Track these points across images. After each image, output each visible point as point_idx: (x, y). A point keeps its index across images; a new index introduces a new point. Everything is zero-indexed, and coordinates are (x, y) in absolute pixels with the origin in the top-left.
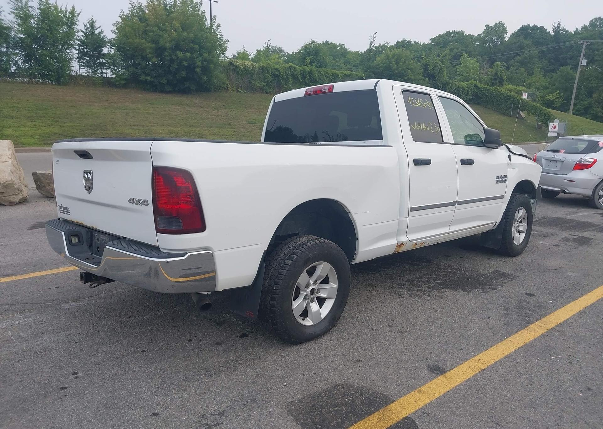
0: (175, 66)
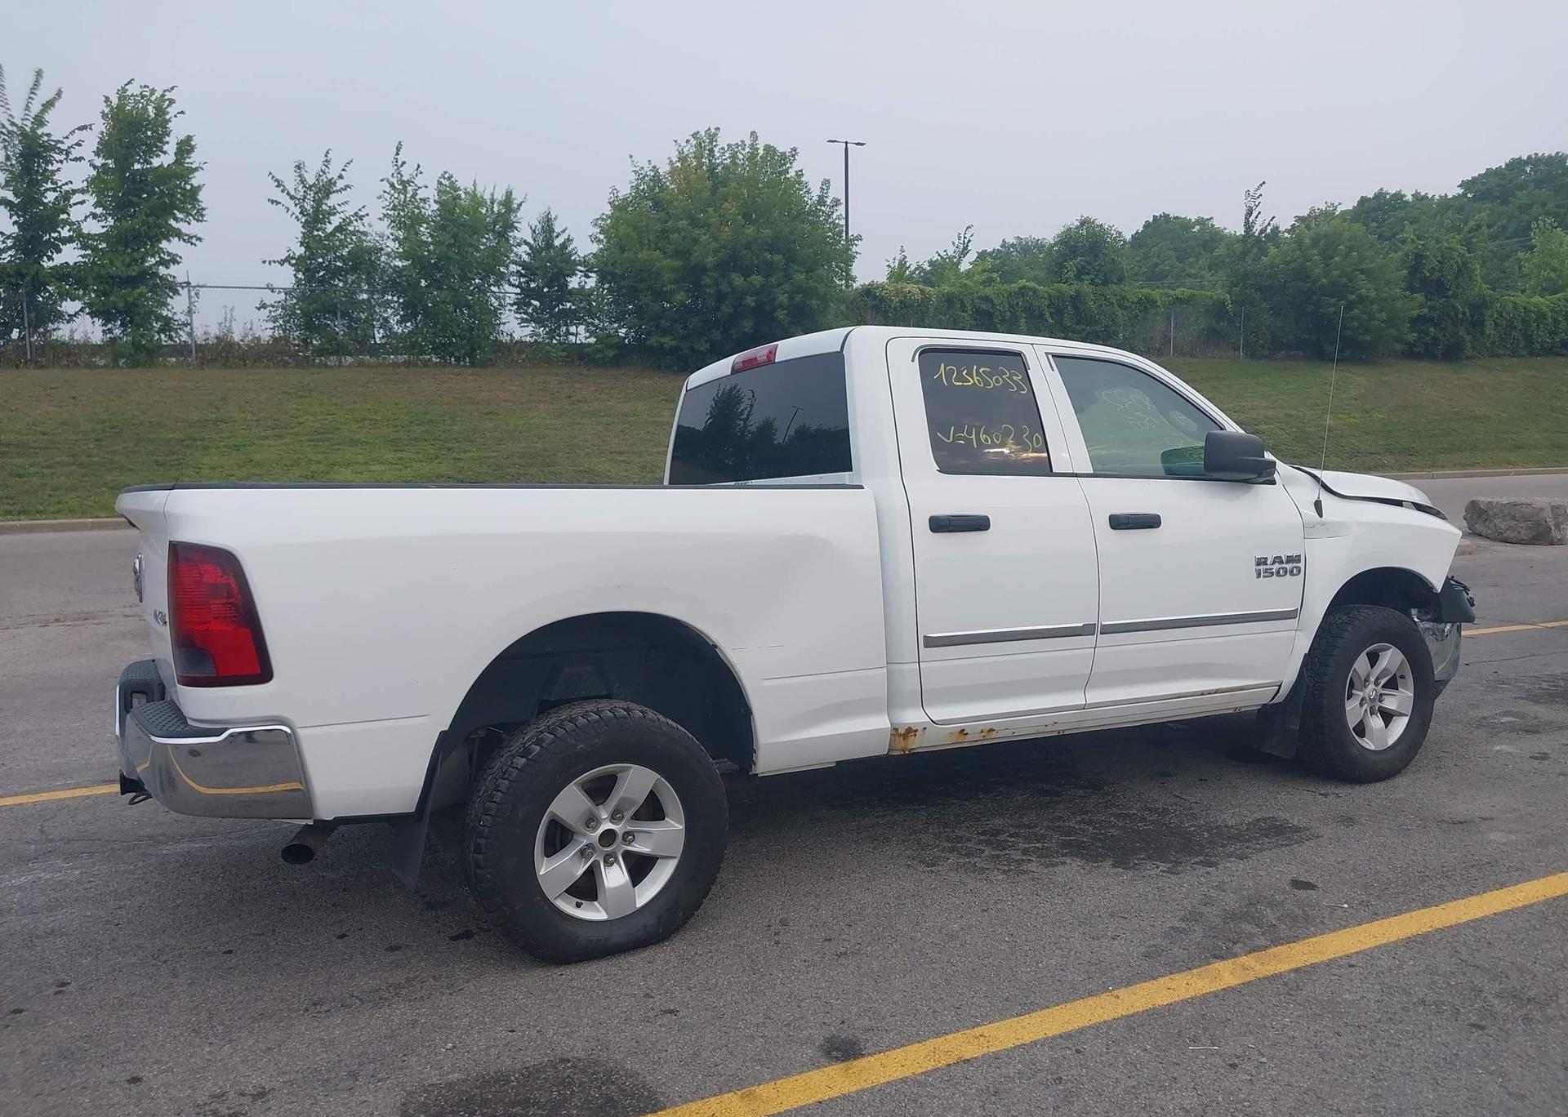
0: (727, 309)
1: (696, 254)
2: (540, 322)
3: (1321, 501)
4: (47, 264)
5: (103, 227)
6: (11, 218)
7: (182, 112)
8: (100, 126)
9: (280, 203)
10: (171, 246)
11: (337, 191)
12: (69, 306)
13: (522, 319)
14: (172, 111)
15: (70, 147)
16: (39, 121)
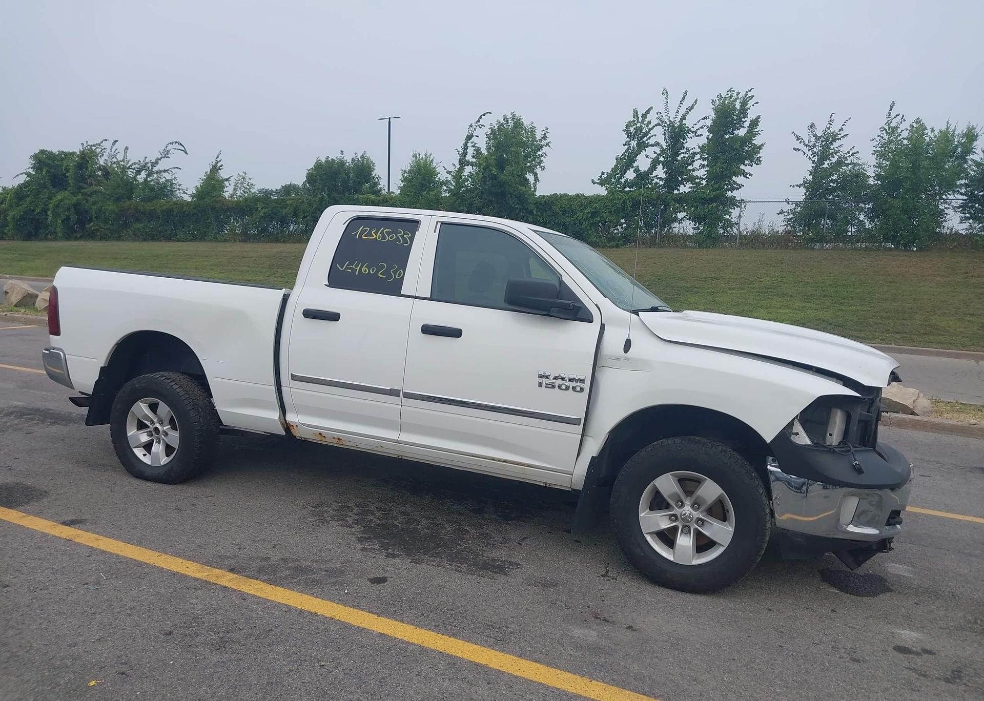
2: (977, 220)
3: (630, 340)
4: (676, 192)
5: (705, 171)
6: (663, 170)
7: (757, 103)
8: (712, 115)
9: (800, 150)
10: (739, 180)
12: (680, 215)
14: (750, 103)
15: (697, 130)
16: (683, 118)
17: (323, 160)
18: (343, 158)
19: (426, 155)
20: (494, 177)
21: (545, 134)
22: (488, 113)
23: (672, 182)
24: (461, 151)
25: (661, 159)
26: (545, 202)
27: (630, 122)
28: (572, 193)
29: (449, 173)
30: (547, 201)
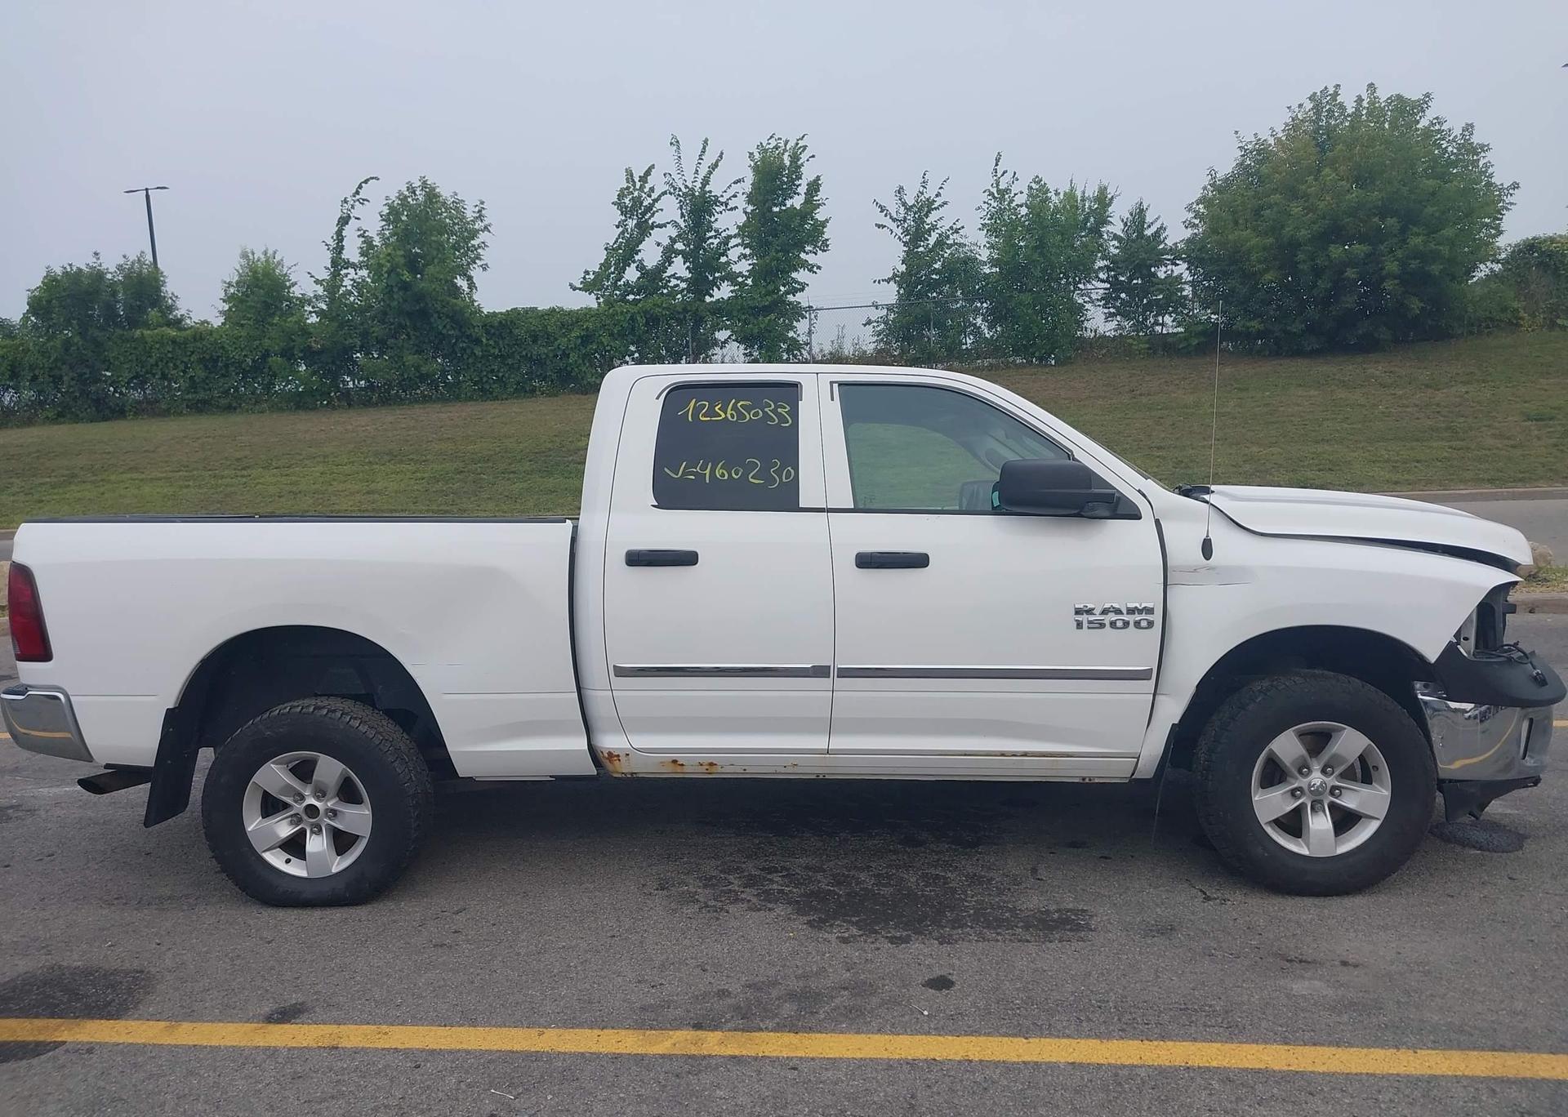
1: (1288, 231)
2: (1126, 316)
4: (708, 299)
5: (750, 265)
6: (684, 264)
7: (813, 156)
8: (750, 177)
9: (885, 226)
10: (801, 275)
11: (935, 209)
12: (722, 335)
13: (1110, 313)
14: (804, 157)
15: (728, 200)
16: (706, 181)
17: (59, 271)
18: (100, 265)
19: (265, 253)
20: (405, 287)
21: (479, 211)
22: (372, 178)
23: (700, 284)
24: (333, 244)
25: (679, 246)
26: (500, 322)
27: (622, 190)
28: (543, 306)
29: (317, 282)
30: (504, 322)
